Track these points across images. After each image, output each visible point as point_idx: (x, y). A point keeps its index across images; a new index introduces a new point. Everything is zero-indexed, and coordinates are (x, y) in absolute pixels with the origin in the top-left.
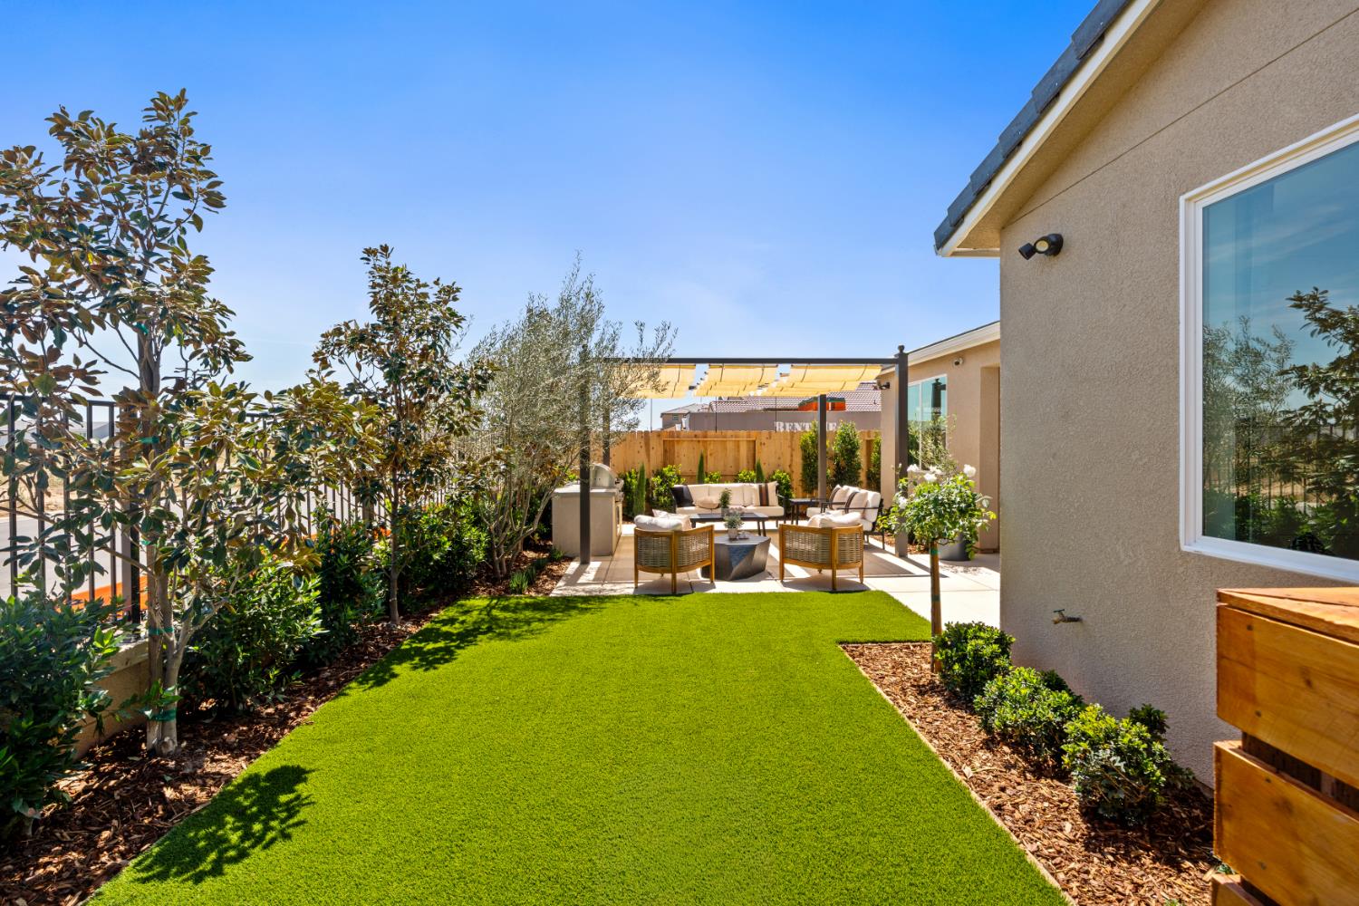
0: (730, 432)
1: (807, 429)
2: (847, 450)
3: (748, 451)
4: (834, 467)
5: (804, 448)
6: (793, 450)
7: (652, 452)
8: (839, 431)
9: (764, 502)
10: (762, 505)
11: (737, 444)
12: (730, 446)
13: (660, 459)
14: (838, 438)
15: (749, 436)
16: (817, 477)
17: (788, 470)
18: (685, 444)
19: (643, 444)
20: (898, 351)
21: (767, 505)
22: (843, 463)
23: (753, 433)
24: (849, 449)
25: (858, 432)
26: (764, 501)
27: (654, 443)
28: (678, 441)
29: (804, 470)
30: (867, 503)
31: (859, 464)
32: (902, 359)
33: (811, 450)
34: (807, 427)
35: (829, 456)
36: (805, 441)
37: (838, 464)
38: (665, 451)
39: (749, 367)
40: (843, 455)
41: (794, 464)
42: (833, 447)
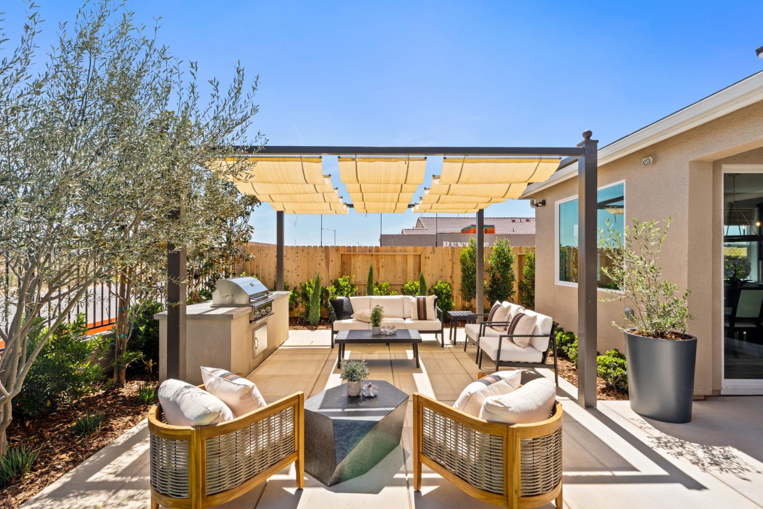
0: (399, 248)
1: (467, 246)
2: (502, 264)
3: (415, 263)
4: (490, 278)
5: (463, 262)
6: (453, 263)
7: (331, 264)
8: (495, 247)
9: (422, 316)
10: (420, 319)
11: (405, 257)
12: (399, 259)
13: (338, 270)
14: (494, 253)
15: (415, 251)
16: (475, 287)
17: (449, 281)
18: (360, 258)
19: (323, 257)
20: (583, 139)
21: (425, 319)
22: (498, 275)
23: (419, 248)
24: (504, 263)
25: (511, 248)
26: (422, 314)
27: (333, 256)
28: (354, 255)
29: (463, 281)
30: (535, 328)
31: (513, 276)
32: (589, 147)
33: (469, 263)
34: (467, 245)
35: (485, 268)
36: (464, 256)
37: (493, 276)
38: (343, 264)
39: (390, 160)
40: (498, 268)
41: (454, 275)
42: (490, 261)
